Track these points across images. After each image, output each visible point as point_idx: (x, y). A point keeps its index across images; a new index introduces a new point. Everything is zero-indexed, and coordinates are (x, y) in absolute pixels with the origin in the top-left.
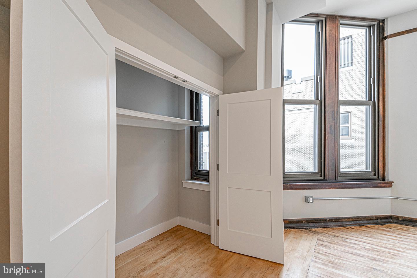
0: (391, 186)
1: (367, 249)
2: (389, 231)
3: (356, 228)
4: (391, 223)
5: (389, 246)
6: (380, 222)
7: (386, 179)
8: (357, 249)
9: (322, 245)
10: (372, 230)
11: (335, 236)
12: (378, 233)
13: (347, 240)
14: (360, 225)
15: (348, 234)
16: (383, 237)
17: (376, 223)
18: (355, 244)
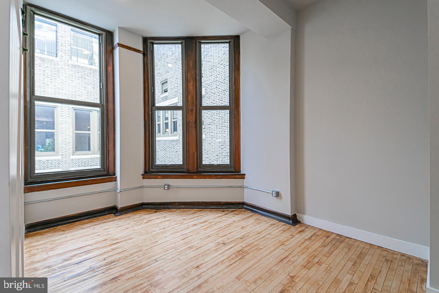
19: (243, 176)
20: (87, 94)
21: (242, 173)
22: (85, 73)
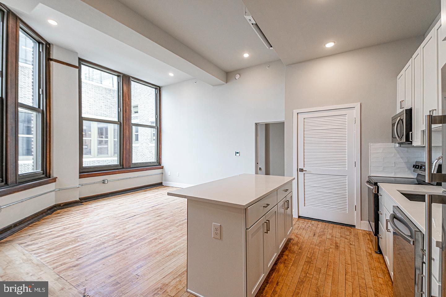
0: (55, 181)
1: (61, 230)
2: (61, 216)
3: (37, 223)
4: (56, 210)
5: (71, 222)
6: (50, 212)
7: (51, 176)
8: (56, 234)
9: (28, 245)
10: (50, 220)
11: (29, 235)
12: (55, 219)
13: (42, 233)
14: (38, 220)
15: (37, 230)
16: (62, 220)
17: (47, 215)
18: (51, 232)
19: (162, 168)
20: (89, 106)
21: (162, 165)
22: (88, 88)
